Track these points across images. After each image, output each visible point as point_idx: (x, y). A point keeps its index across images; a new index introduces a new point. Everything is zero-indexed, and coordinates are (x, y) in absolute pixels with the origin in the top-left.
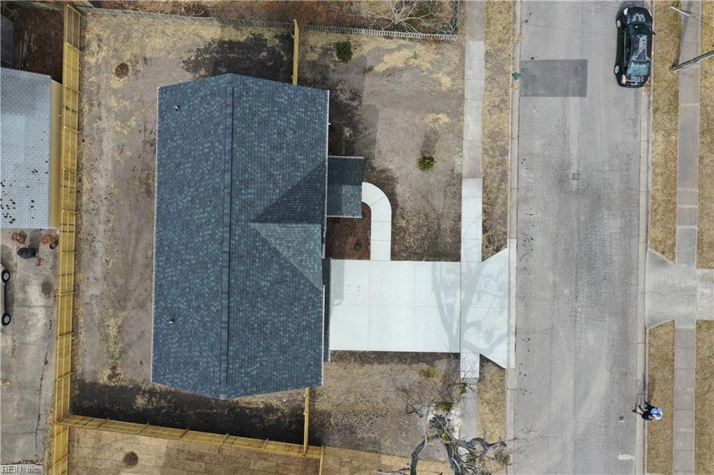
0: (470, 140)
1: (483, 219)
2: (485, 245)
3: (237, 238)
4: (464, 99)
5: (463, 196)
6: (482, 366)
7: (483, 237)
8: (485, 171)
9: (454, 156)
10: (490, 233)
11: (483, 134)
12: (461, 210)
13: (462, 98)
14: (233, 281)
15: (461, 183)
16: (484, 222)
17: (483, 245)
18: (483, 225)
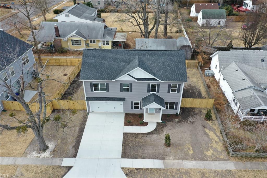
0: (182, 163)
1: (143, 168)
2: (129, 169)
3: (133, 52)
4: (203, 161)
5: (154, 160)
6: (67, 167)
7: (133, 168)
8: (168, 169)
9: (173, 156)
10: (135, 171)
11: (187, 169)
12: (147, 159)
13: (203, 160)
14: (120, 51)
15: (160, 159)
16: (142, 169)
17: (130, 168)
18: (140, 168)
